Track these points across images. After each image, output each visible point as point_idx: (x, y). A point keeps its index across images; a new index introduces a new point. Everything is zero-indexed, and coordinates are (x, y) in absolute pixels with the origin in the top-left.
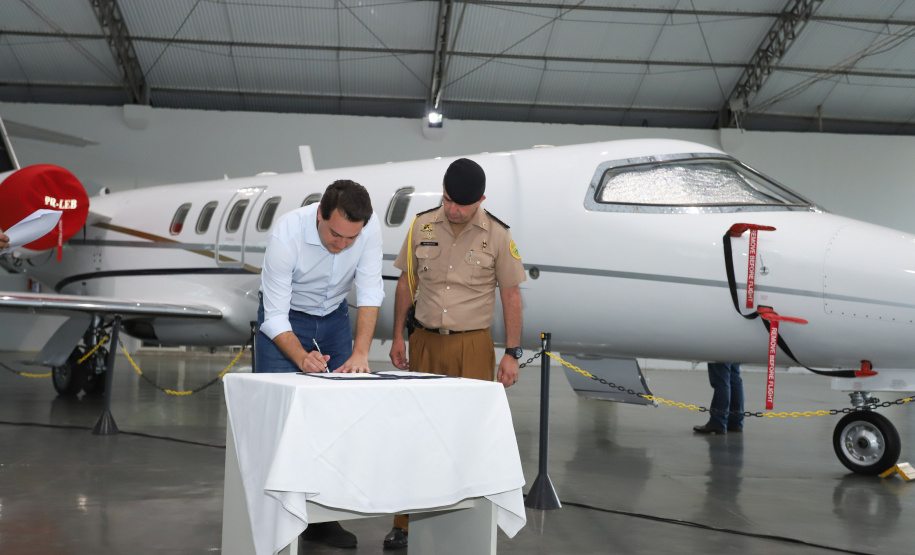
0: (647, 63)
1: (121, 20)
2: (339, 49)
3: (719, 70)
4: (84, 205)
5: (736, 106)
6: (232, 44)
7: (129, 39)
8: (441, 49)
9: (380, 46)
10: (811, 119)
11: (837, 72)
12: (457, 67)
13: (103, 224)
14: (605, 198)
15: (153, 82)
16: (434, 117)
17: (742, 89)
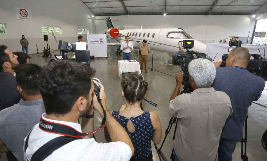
0: (196, 6)
1: (125, 5)
2: (152, 6)
3: (207, 6)
4: (118, 32)
5: (209, 12)
6: (138, 6)
7: (126, 7)
8: (165, 5)
9: (156, 5)
10: (223, 13)
11: (227, 6)
12: (168, 8)
13: (121, 34)
14: (168, 36)
15: (129, 12)
16: (165, 15)
17: (211, 9)
